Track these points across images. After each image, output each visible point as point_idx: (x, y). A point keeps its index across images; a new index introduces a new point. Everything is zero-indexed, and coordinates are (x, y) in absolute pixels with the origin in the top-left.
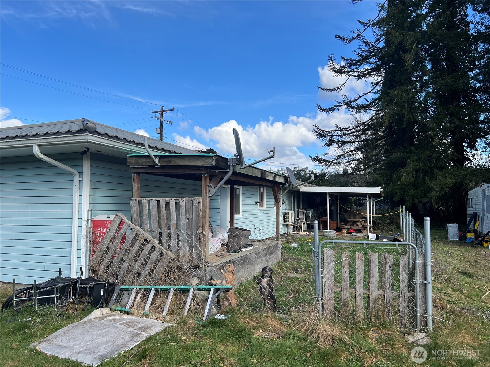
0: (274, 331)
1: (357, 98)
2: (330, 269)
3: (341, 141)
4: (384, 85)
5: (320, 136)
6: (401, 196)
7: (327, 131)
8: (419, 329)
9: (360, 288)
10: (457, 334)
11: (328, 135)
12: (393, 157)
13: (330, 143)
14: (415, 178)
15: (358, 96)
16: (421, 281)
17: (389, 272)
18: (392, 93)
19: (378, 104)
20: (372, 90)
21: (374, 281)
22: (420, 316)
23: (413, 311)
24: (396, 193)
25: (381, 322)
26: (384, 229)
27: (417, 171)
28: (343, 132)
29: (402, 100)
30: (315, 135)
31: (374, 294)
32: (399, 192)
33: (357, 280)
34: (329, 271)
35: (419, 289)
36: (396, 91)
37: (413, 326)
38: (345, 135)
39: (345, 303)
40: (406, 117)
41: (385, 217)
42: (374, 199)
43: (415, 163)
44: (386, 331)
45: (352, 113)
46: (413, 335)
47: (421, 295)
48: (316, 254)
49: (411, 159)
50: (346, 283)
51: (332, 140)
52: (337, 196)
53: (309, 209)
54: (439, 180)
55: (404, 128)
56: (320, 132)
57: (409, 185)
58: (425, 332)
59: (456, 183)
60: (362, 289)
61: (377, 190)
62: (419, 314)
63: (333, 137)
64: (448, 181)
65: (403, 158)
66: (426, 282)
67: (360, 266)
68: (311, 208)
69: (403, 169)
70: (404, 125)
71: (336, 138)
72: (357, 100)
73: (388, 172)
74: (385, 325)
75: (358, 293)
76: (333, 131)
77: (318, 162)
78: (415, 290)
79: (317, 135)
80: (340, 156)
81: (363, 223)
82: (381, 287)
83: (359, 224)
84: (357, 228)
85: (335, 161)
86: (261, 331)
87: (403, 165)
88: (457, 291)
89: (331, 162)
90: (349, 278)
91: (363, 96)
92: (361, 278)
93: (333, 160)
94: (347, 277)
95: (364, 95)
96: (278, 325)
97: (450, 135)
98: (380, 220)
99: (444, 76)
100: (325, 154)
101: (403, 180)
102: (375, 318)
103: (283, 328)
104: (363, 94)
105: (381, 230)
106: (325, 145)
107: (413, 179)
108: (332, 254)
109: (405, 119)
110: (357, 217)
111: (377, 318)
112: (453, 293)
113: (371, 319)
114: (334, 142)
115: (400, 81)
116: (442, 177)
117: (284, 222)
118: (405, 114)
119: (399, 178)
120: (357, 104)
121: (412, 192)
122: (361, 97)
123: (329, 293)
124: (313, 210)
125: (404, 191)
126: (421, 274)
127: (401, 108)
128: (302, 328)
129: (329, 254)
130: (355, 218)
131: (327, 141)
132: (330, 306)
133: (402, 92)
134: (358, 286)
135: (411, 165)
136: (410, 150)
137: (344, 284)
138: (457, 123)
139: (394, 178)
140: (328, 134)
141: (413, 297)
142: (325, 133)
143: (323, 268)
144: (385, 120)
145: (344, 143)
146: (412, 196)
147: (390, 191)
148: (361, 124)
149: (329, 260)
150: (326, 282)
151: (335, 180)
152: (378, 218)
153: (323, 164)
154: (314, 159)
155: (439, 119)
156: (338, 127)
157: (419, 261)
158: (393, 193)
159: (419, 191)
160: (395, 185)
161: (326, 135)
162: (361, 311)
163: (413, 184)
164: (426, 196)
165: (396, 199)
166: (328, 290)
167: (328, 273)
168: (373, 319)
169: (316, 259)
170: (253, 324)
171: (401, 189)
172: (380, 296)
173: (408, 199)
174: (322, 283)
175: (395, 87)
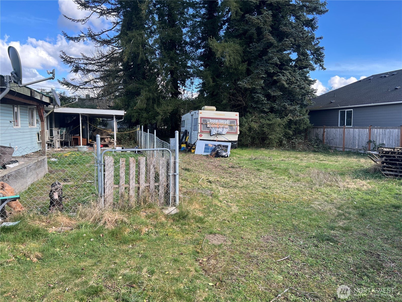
0: (66, 226)
1: (100, 33)
2: (110, 171)
3: (86, 69)
4: (123, 26)
5: (67, 62)
6: (137, 118)
7: (73, 58)
8: (170, 205)
9: (133, 184)
10: (192, 204)
11: (75, 63)
12: (130, 86)
13: (76, 70)
14: (147, 104)
15: (101, 31)
16: (173, 173)
17: (153, 169)
18: (130, 34)
19: (119, 41)
20: (113, 28)
21: (143, 177)
22: (172, 196)
23: (167, 193)
24: (133, 116)
25: (147, 204)
26: (125, 144)
27: (148, 99)
28: (89, 61)
29: (137, 41)
30: (62, 60)
31: (142, 186)
32: (135, 115)
33: (131, 177)
34: (110, 173)
35: (171, 178)
36: (133, 33)
37: (167, 203)
38: (91, 64)
39: (122, 196)
40: (140, 56)
41: (125, 135)
42: (117, 120)
43: (147, 93)
44: (151, 210)
45: (96, 45)
46: (168, 209)
47: (172, 183)
48: (98, 161)
49: (144, 90)
50: (122, 182)
51: (78, 67)
52: (87, 117)
53: (62, 128)
54: (163, 107)
55: (139, 65)
56: (67, 58)
57: (142, 109)
58: (175, 206)
59: (174, 110)
60: (134, 184)
61: (122, 113)
62: (171, 195)
63: (80, 65)
64: (169, 108)
65: (138, 89)
66: (175, 174)
67: (133, 168)
68: (64, 127)
69: (138, 97)
70: (139, 62)
71: (83, 66)
72: (100, 34)
73: (127, 99)
74: (150, 206)
75: (131, 187)
76: (79, 59)
77: (65, 86)
78: (169, 180)
79: (64, 60)
80: (86, 82)
81: (109, 139)
82: (147, 180)
83: (106, 140)
84: (105, 143)
85: (81, 87)
86: (54, 228)
87: (138, 94)
88: (184, 180)
89: (79, 87)
90: (124, 177)
91: (105, 32)
92: (134, 176)
93: (80, 86)
94: (123, 176)
95: (107, 31)
96: (68, 221)
97: (169, 74)
98: (121, 137)
99: (167, 29)
100: (73, 80)
101: (138, 106)
102: (144, 203)
103: (73, 222)
104: (105, 30)
105: (123, 144)
106: (72, 71)
107: (145, 106)
108: (112, 160)
109: (140, 57)
110: (104, 134)
111: (145, 202)
112: (182, 181)
113: (140, 204)
114: (80, 69)
115: (137, 25)
116: (165, 104)
117: (39, 140)
118: (139, 53)
119: (135, 104)
120: (101, 38)
121: (145, 115)
122: (103, 32)
123: (109, 190)
124: (65, 129)
125: (139, 115)
126: (172, 169)
127: (137, 48)
128: (90, 219)
129: (110, 160)
130: (102, 135)
131: (74, 67)
132: (110, 200)
133: (138, 34)
134: (131, 182)
135: (144, 94)
136: (143, 82)
137: (121, 182)
138: (175, 65)
139: (132, 104)
140: (74, 61)
141: (168, 185)
142: (72, 60)
143: (104, 171)
144: (125, 56)
145: (89, 71)
146: (145, 118)
147: (129, 114)
148: (104, 57)
149: (109, 165)
150: (108, 182)
151: (82, 103)
152: (120, 135)
153: (71, 88)
154: (62, 83)
155: (164, 60)
156: (84, 56)
157: (172, 161)
158: (131, 116)
159: (150, 115)
160: (132, 110)
161: (72, 62)
162: (133, 200)
163: (146, 110)
164: (154, 119)
165: (134, 120)
166: (108, 188)
167: (109, 175)
168: (142, 203)
169: (98, 165)
170: (44, 224)
171: (137, 112)
172: (146, 187)
173: (142, 121)
174: (104, 183)
175: (132, 29)
